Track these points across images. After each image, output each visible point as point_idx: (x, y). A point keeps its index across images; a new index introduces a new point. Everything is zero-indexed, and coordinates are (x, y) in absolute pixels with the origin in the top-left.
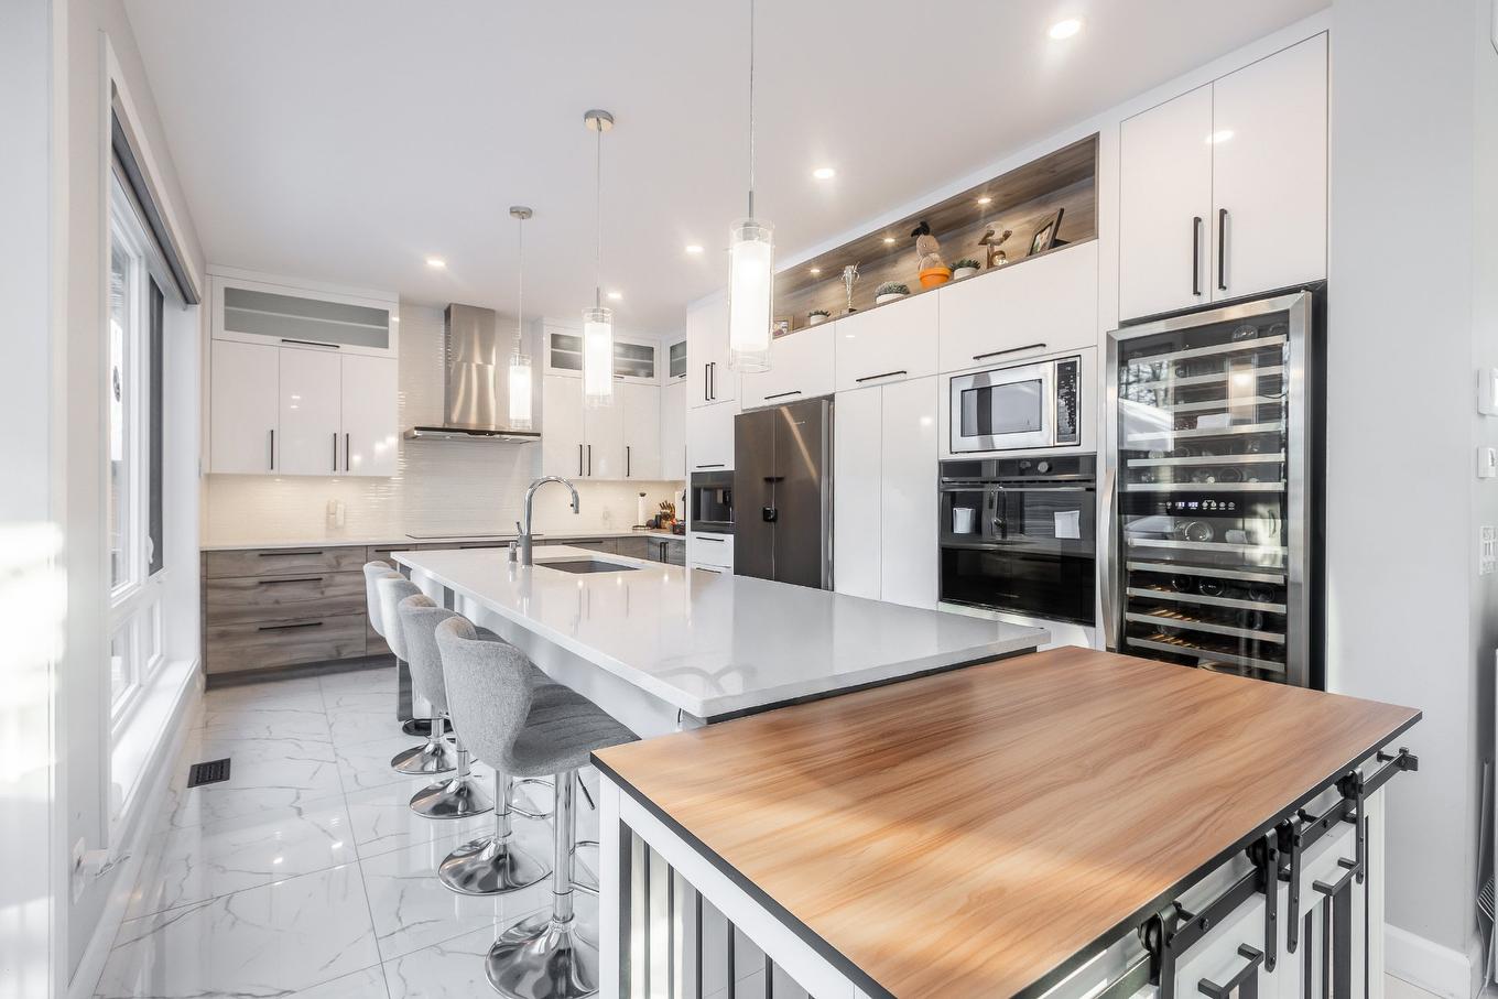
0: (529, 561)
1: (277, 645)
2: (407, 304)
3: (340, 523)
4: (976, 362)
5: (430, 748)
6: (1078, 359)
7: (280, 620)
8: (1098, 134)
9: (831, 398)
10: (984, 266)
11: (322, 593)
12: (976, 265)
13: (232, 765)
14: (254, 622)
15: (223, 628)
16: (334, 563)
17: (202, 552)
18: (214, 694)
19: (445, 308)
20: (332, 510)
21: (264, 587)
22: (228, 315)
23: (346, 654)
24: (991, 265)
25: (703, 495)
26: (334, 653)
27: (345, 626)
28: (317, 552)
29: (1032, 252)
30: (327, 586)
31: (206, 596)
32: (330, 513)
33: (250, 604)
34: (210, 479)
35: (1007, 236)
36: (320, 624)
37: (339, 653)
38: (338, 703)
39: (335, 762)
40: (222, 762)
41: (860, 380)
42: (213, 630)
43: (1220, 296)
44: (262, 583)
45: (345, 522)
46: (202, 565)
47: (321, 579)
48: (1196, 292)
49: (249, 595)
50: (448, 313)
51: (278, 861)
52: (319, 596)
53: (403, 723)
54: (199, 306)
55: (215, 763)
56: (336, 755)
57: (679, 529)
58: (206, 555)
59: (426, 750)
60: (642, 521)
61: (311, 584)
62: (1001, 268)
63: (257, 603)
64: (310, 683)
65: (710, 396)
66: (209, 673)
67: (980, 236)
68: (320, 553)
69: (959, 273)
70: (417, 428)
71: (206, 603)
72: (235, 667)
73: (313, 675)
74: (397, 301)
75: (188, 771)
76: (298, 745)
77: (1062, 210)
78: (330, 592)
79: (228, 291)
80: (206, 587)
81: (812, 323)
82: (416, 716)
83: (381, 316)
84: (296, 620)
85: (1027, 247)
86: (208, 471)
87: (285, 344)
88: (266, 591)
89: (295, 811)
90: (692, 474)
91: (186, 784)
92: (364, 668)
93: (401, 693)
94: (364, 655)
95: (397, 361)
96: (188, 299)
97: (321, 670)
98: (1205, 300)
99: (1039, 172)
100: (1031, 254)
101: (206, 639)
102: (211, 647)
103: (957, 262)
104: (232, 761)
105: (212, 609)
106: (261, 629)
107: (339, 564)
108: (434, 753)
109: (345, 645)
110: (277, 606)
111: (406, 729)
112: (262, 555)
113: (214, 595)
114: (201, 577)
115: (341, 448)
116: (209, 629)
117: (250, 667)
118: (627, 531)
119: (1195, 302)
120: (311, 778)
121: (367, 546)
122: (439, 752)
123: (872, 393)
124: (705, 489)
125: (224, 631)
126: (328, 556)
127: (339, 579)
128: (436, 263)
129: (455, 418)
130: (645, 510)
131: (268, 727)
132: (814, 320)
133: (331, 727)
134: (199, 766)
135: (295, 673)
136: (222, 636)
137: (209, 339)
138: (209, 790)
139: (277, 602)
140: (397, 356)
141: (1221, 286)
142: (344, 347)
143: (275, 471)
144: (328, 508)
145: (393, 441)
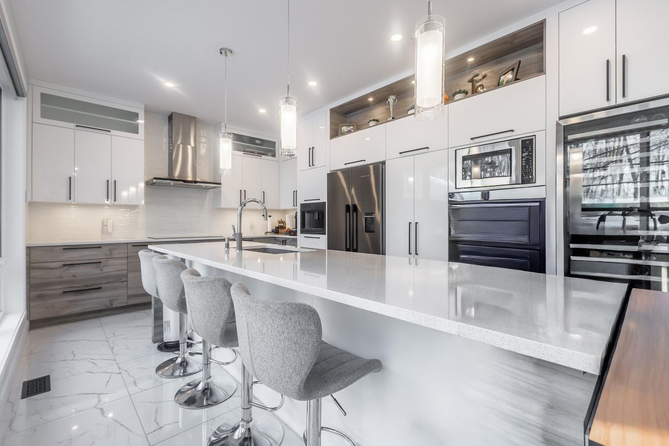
0: (240, 248)
1: (74, 301)
2: (148, 111)
3: (110, 231)
4: (472, 142)
5: (179, 360)
6: (534, 137)
7: (77, 286)
8: (545, 20)
9: (384, 163)
10: (470, 93)
11: (102, 270)
12: (466, 93)
13: (51, 380)
14: (59, 289)
15: (41, 292)
16: (108, 253)
17: (27, 247)
18: (34, 332)
19: (169, 114)
20: (105, 224)
21: (66, 268)
22: (42, 108)
23: (115, 305)
24: (475, 91)
25: (307, 216)
26: (109, 304)
27: (114, 289)
28: (98, 247)
29: (499, 85)
30: (104, 266)
31: (30, 273)
32: (104, 226)
33: (57, 277)
34: (32, 205)
35: (484, 77)
36: (100, 288)
37: (112, 304)
38: (114, 334)
39: (120, 373)
40: (44, 378)
41: (401, 153)
42: (33, 294)
43: (621, 101)
44: (64, 265)
45: (113, 230)
46: (27, 255)
47: (100, 262)
48: (608, 99)
49: (57, 273)
50: (170, 118)
51: (75, 428)
52: (100, 272)
53: (157, 345)
54: (25, 98)
55: (40, 379)
56: (119, 368)
57: (294, 233)
58: (29, 249)
59: (177, 362)
60: (270, 230)
61: (94, 265)
62: (481, 93)
63: (62, 277)
64: (95, 322)
65: (311, 163)
66: (31, 320)
67: (470, 77)
68: (100, 247)
69: (458, 97)
70: (155, 178)
71: (30, 278)
72: (49, 315)
73: (96, 317)
74: (144, 108)
75: (21, 386)
76: (93, 363)
77: (520, 62)
78: (105, 270)
79: (42, 94)
80: (30, 268)
81: (370, 125)
82: (165, 340)
83: (135, 116)
84: (86, 286)
85: (495, 83)
86: (30, 200)
87: (78, 128)
88: (67, 270)
89: (99, 411)
90: (301, 204)
91: (20, 397)
92: (125, 312)
93: (155, 327)
94: (126, 304)
95: (143, 141)
96: (19, 93)
97: (100, 314)
98: (612, 103)
99: (505, 43)
100: (498, 85)
101: (29, 299)
102: (32, 304)
103: (458, 90)
104: (51, 377)
105: (33, 282)
106: (64, 292)
107: (111, 253)
108: (181, 364)
109: (115, 300)
110: (73, 278)
111: (160, 348)
112: (64, 249)
113: (34, 273)
114: (27, 262)
115: (111, 189)
116: (31, 293)
117: (56, 315)
118: (262, 235)
119: (606, 104)
120: (106, 386)
121: (127, 243)
122: (184, 364)
123: (408, 160)
124: (308, 212)
125: (41, 294)
126: (104, 249)
127: (111, 262)
128: (169, 85)
129: (177, 174)
130: (271, 223)
131: (72, 352)
132: (372, 124)
133: (112, 350)
134: (29, 382)
135: (86, 317)
136: (40, 297)
137: (31, 123)
138: (37, 400)
139: (74, 276)
140: (143, 139)
141: (624, 96)
142: (113, 132)
143: (72, 201)
144: (103, 222)
145: (142, 185)
